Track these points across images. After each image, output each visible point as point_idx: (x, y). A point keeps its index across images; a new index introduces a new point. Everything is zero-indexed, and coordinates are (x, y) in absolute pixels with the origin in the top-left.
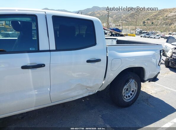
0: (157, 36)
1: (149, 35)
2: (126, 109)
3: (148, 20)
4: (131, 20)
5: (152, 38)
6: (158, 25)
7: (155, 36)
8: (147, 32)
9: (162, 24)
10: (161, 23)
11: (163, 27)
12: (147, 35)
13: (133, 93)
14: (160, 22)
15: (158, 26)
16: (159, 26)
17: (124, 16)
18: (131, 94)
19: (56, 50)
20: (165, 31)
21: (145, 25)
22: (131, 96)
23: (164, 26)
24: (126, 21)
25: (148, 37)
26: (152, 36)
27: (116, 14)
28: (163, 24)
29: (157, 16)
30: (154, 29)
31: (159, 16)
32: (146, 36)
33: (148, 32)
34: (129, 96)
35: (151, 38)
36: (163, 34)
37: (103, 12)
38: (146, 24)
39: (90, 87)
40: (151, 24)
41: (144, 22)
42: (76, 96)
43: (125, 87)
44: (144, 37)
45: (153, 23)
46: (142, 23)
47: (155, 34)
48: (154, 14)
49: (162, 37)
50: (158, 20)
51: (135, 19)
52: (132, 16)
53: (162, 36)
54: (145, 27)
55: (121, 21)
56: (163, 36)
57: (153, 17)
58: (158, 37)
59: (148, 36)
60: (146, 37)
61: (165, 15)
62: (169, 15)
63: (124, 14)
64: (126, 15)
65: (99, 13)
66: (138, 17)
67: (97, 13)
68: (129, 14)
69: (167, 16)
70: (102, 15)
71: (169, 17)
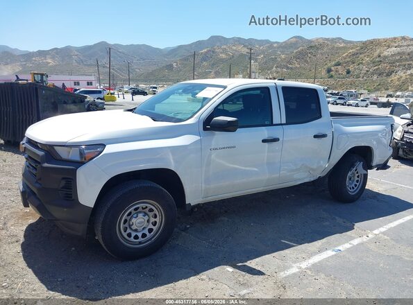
0: (362, 100)
1: (343, 99)
2: (351, 204)
3: (338, 64)
4: (298, 66)
5: (351, 105)
6: (361, 75)
7: (358, 101)
8: (338, 93)
9: (369, 73)
10: (367, 71)
11: (373, 82)
12: (339, 98)
13: (358, 184)
14: (365, 69)
15: (361, 79)
16: (363, 78)
17: (283, 56)
18: (356, 185)
19: (287, 124)
20: (377, 90)
21: (332, 77)
22: (356, 188)
23: (375, 77)
24: (288, 68)
25: (343, 105)
26: (351, 102)
27: (263, 52)
28: (373, 74)
29: (357, 56)
30: (352, 85)
31: (362, 56)
32: (338, 101)
33: (341, 92)
34: (353, 188)
35: (348, 105)
36: (373, 95)
37: (234, 48)
38: (332, 73)
39: (313, 170)
40: (345, 73)
41: (329, 71)
42: (299, 180)
43: (349, 174)
44: (333, 104)
45: (348, 72)
46: (324, 73)
47: (357, 97)
48: (351, 51)
49: (372, 103)
50: (361, 66)
51: (308, 63)
52: (301, 56)
53: (373, 101)
54: (332, 81)
55: (277, 67)
56: (375, 101)
57: (349, 57)
58: (364, 104)
59: (342, 101)
60: (337, 104)
61: (376, 54)
62: (386, 53)
63: (283, 52)
64: (286, 54)
65: (224, 51)
66: (314, 58)
67: (221, 51)
68: (295, 51)
69: (379, 56)
70: (233, 56)
71: (385, 57)
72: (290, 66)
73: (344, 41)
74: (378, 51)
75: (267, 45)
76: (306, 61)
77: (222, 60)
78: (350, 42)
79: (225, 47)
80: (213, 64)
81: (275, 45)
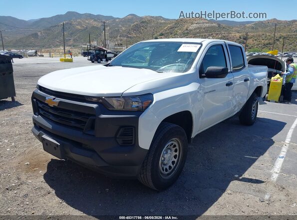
3: (162, 34)
4: (135, 36)
13: (254, 112)
17: (124, 28)
24: (128, 37)
29: (174, 29)
31: (176, 29)
37: (87, 22)
48: (169, 25)
51: (141, 34)
52: (137, 28)
55: (120, 36)
57: (169, 30)
61: (185, 28)
62: (190, 28)
63: (123, 25)
64: (126, 27)
65: (79, 24)
66: (146, 30)
67: (77, 23)
68: (132, 25)
69: (187, 30)
70: (87, 28)
71: (191, 30)
72: (130, 35)
73: (164, 19)
74: (186, 26)
75: (112, 20)
76: (140, 32)
77: (78, 30)
78: (168, 20)
79: (79, 20)
80: (72, 34)
81: (117, 20)
